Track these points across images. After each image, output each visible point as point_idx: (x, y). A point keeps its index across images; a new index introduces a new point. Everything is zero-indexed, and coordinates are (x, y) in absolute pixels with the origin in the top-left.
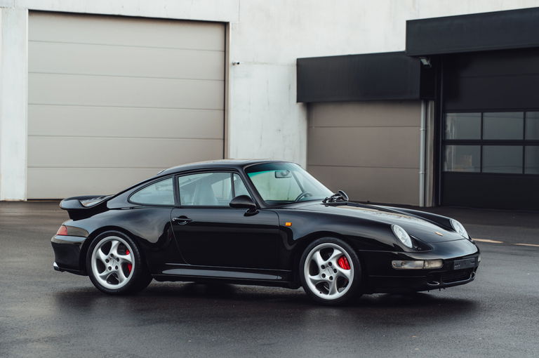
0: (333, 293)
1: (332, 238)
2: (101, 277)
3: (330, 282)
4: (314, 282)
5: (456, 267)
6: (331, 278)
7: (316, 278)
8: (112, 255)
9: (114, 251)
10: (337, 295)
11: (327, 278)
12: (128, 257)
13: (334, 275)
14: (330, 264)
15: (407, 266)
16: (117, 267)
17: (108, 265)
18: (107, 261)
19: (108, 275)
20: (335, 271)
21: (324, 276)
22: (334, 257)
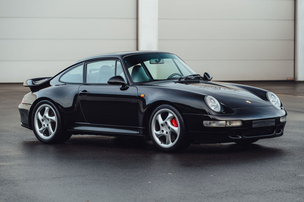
0: (168, 143)
1: (167, 105)
2: (40, 131)
3: (167, 136)
4: (157, 135)
5: (254, 126)
6: (167, 133)
7: (158, 133)
8: (45, 117)
9: (46, 114)
10: (171, 144)
11: (165, 132)
12: (54, 118)
13: (168, 131)
14: (166, 123)
15: (214, 125)
16: (48, 125)
17: (43, 123)
18: (43, 120)
19: (43, 130)
20: (169, 128)
21: (163, 131)
22: (169, 118)
